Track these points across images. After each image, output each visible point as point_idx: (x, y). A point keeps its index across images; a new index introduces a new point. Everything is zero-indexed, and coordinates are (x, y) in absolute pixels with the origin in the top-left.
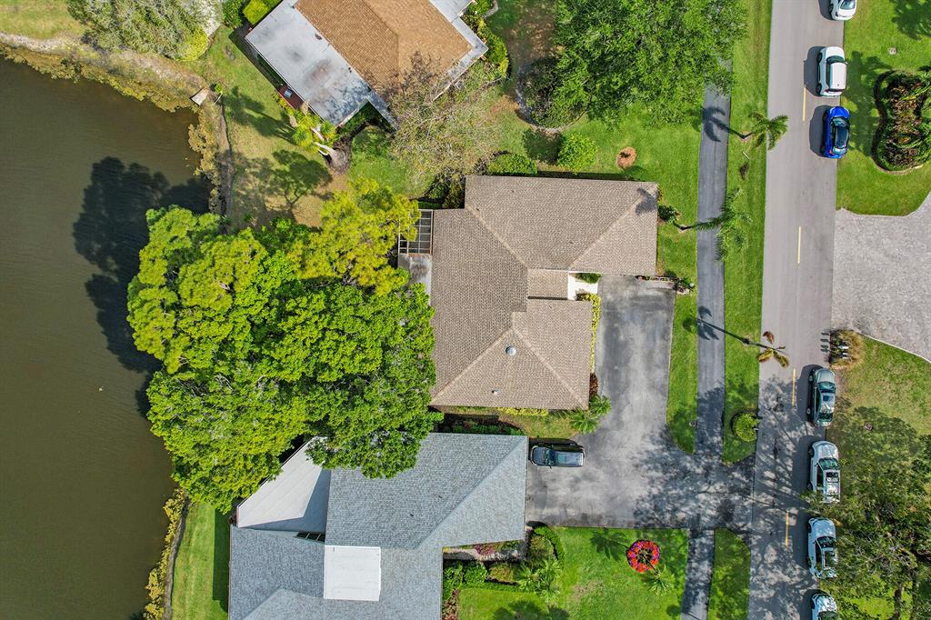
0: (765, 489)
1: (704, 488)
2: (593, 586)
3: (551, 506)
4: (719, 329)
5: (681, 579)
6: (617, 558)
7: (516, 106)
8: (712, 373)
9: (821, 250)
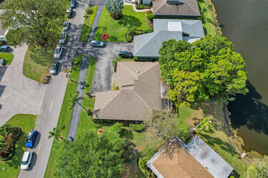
0: (74, 49)
1: (89, 49)
2: (118, 31)
3: (127, 45)
4: (79, 84)
5: (97, 32)
6: (112, 36)
7: (136, 148)
8: (83, 74)
9: (45, 104)
